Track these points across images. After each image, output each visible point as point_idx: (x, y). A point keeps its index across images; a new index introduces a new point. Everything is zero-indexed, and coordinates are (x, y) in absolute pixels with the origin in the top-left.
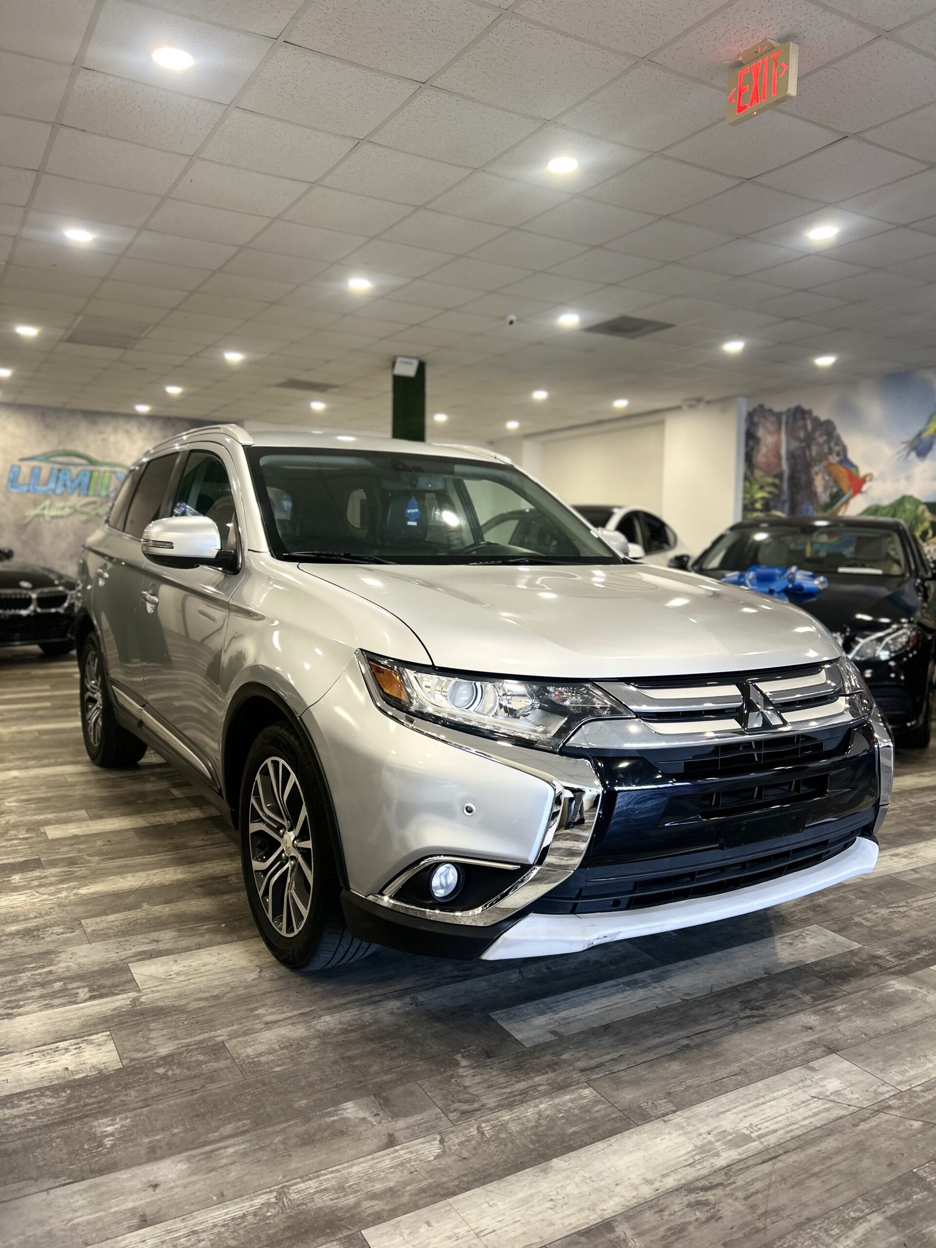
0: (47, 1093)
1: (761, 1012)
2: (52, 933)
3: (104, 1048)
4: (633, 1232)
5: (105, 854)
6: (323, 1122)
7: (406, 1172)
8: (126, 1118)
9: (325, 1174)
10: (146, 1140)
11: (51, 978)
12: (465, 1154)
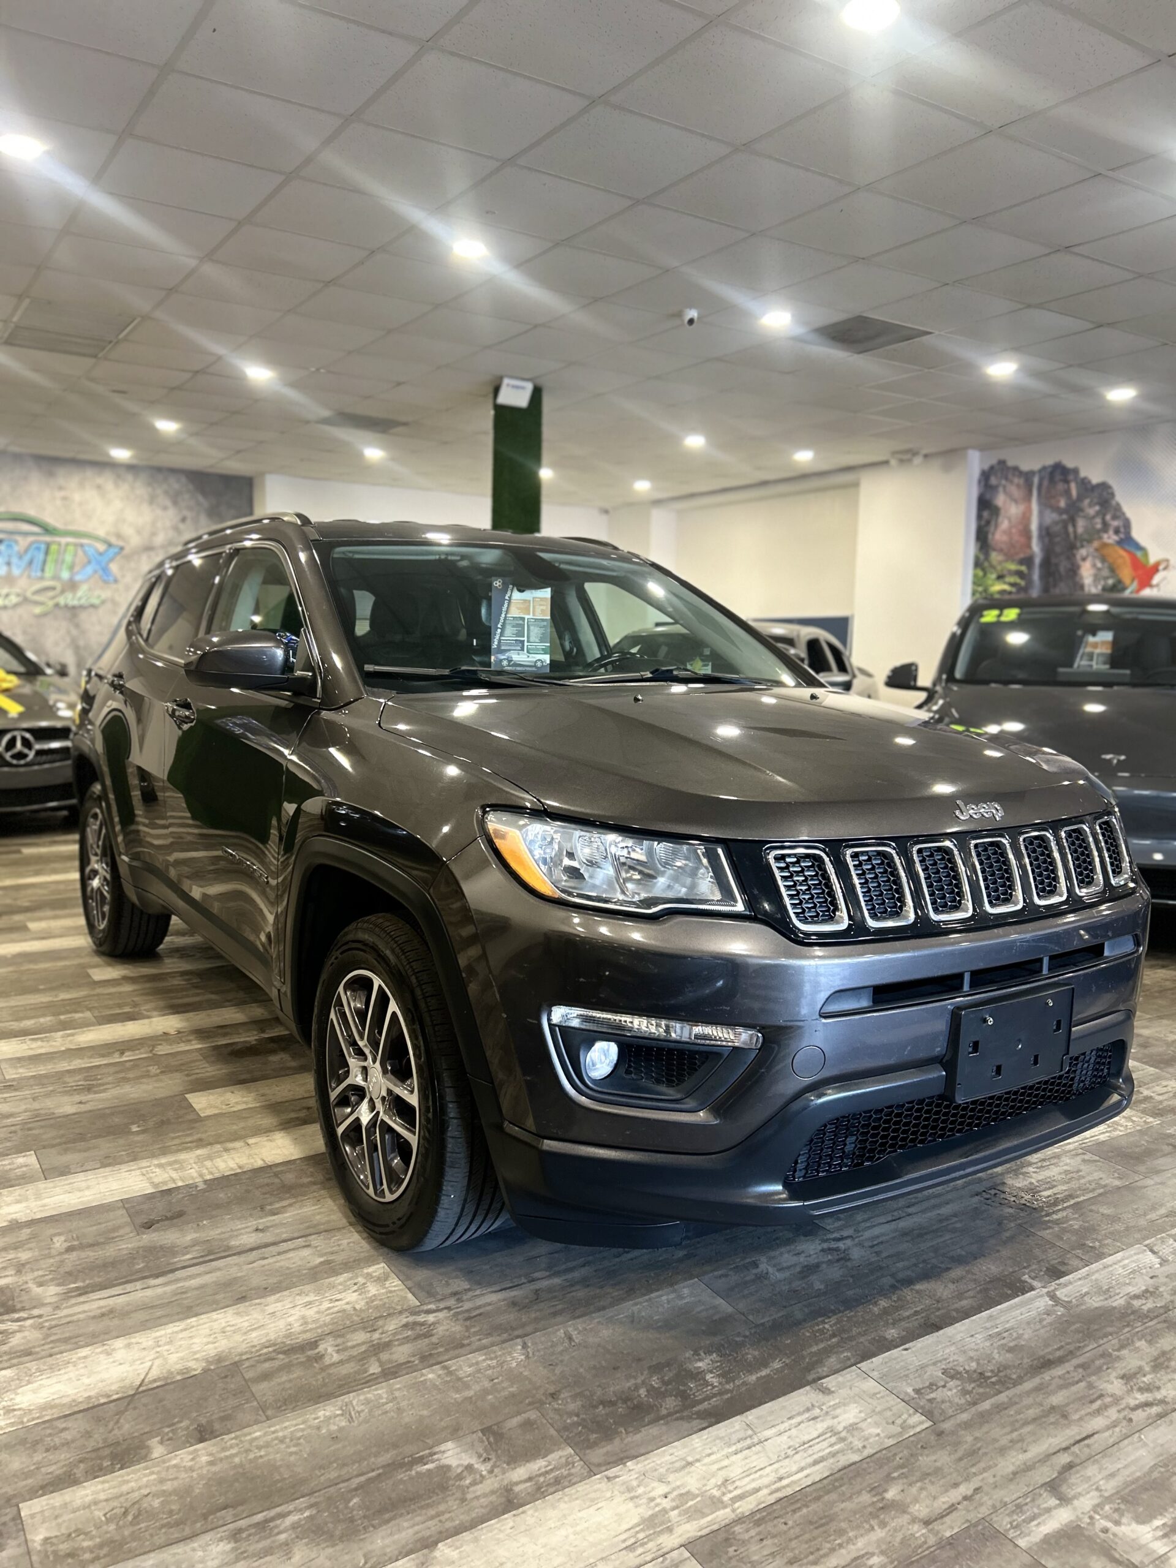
5: (71, 1276)
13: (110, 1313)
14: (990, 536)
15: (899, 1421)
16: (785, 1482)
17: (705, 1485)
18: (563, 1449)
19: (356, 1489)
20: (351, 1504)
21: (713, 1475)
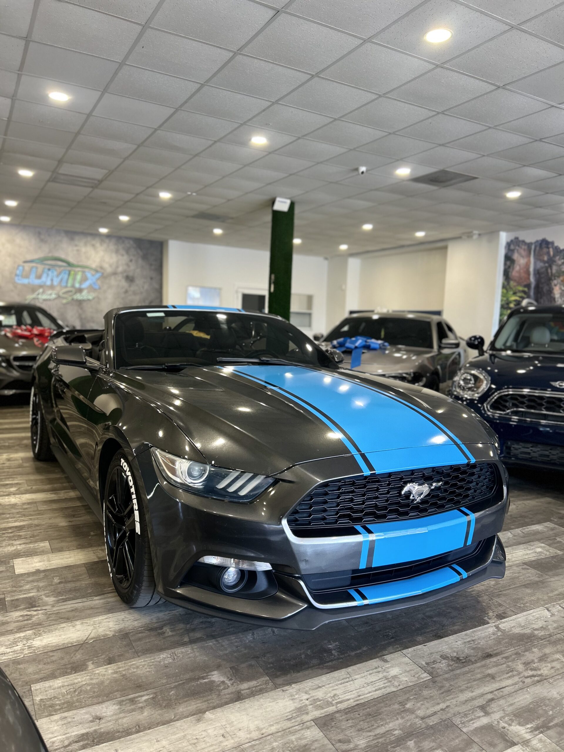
5: (60, 594)
13: (75, 610)
14: (510, 274)
15: (417, 676)
16: (361, 697)
17: (325, 696)
18: (265, 677)
19: (173, 688)
20: (171, 693)
21: (330, 692)
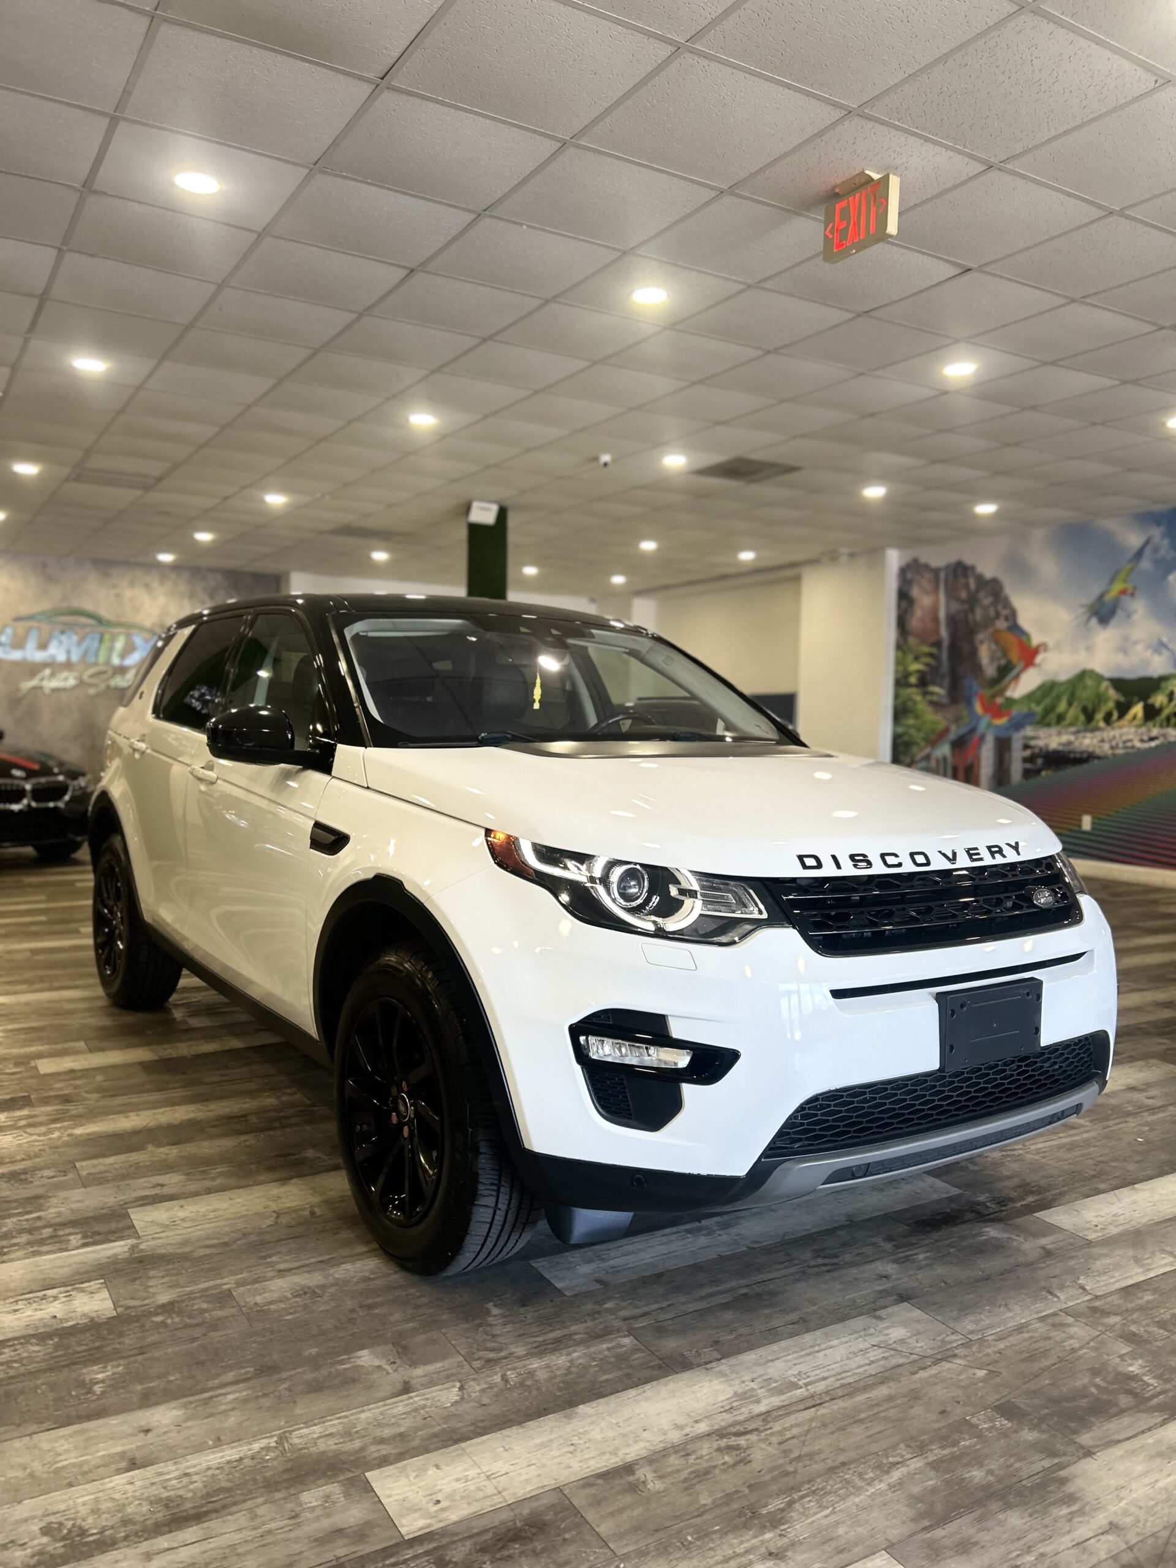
0: (33, 1341)
1: (835, 1260)
2: (42, 1177)
3: (96, 1296)
4: (654, 1475)
5: (105, 1090)
6: (333, 1370)
7: (419, 1418)
8: (118, 1366)
9: (331, 1420)
10: (139, 1387)
11: (39, 1224)
12: (485, 1401)
14: (907, 623)
